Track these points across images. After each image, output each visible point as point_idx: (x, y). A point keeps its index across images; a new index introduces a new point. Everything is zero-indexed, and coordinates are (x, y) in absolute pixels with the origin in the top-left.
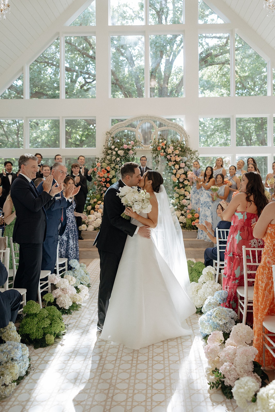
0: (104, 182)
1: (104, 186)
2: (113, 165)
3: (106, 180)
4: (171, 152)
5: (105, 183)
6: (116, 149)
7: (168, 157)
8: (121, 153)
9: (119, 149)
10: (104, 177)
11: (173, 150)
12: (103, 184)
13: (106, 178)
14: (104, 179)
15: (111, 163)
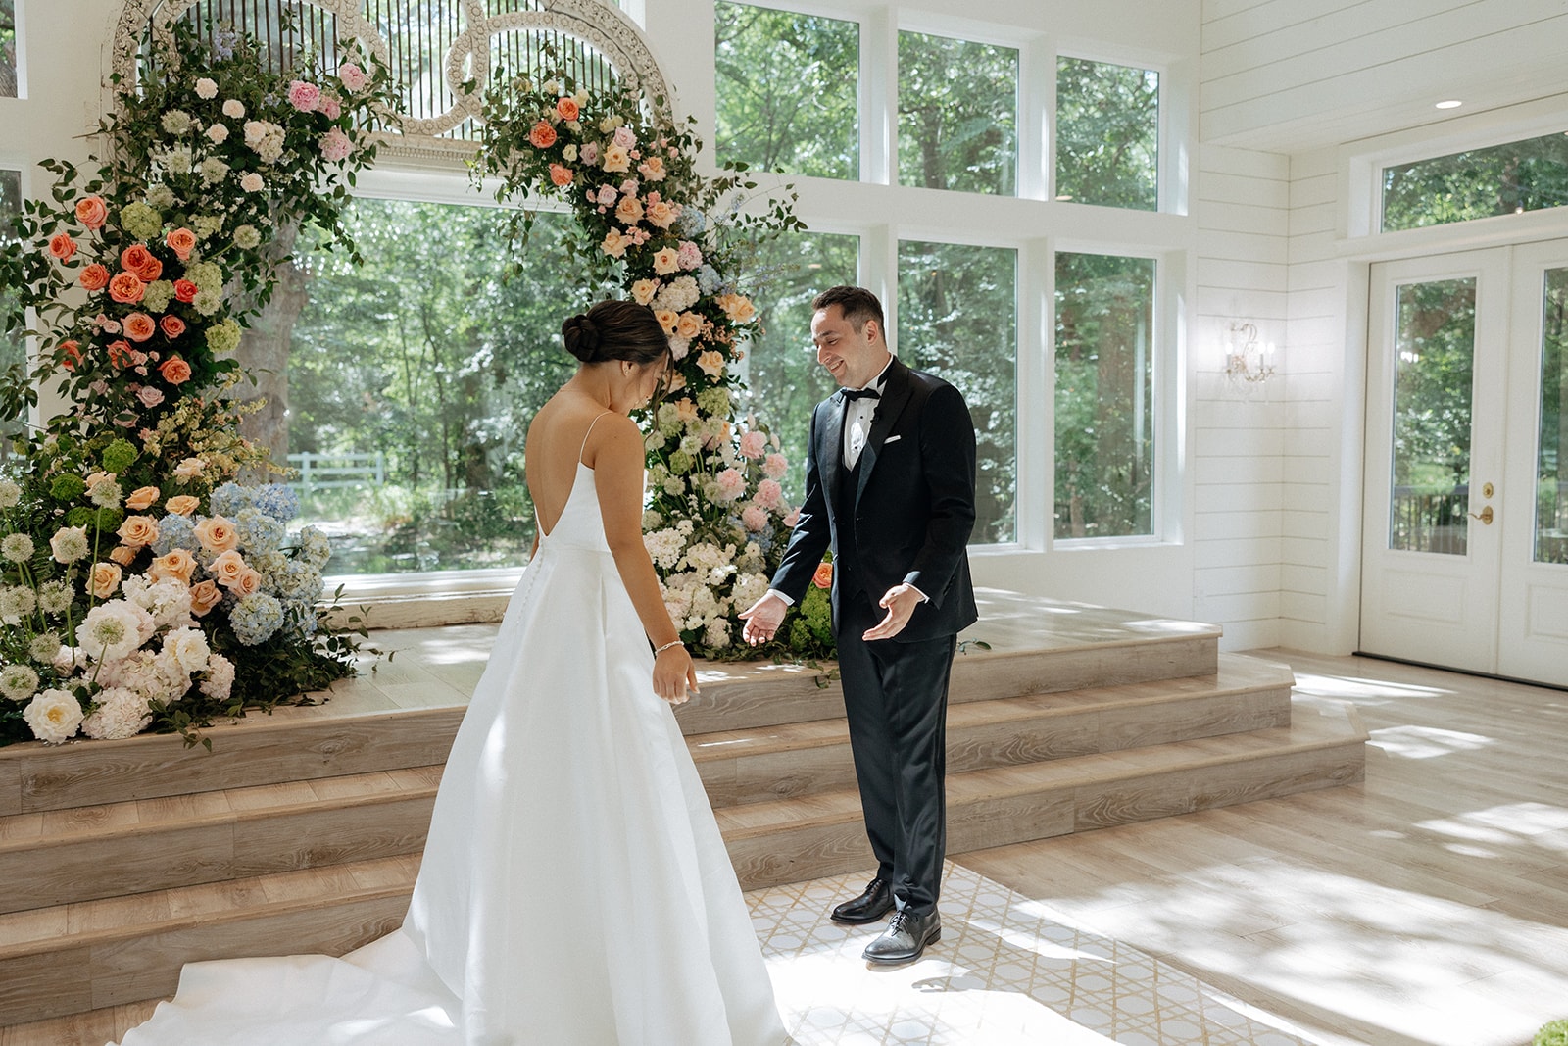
0: (143, 347)
1: (143, 371)
2: (208, 225)
3: (159, 333)
4: (623, 167)
5: (156, 356)
6: (234, 108)
7: (607, 195)
8: (264, 136)
9: (252, 114)
10: (141, 308)
11: (637, 155)
12: (140, 358)
13: (156, 317)
14: (140, 326)
15: (191, 209)
